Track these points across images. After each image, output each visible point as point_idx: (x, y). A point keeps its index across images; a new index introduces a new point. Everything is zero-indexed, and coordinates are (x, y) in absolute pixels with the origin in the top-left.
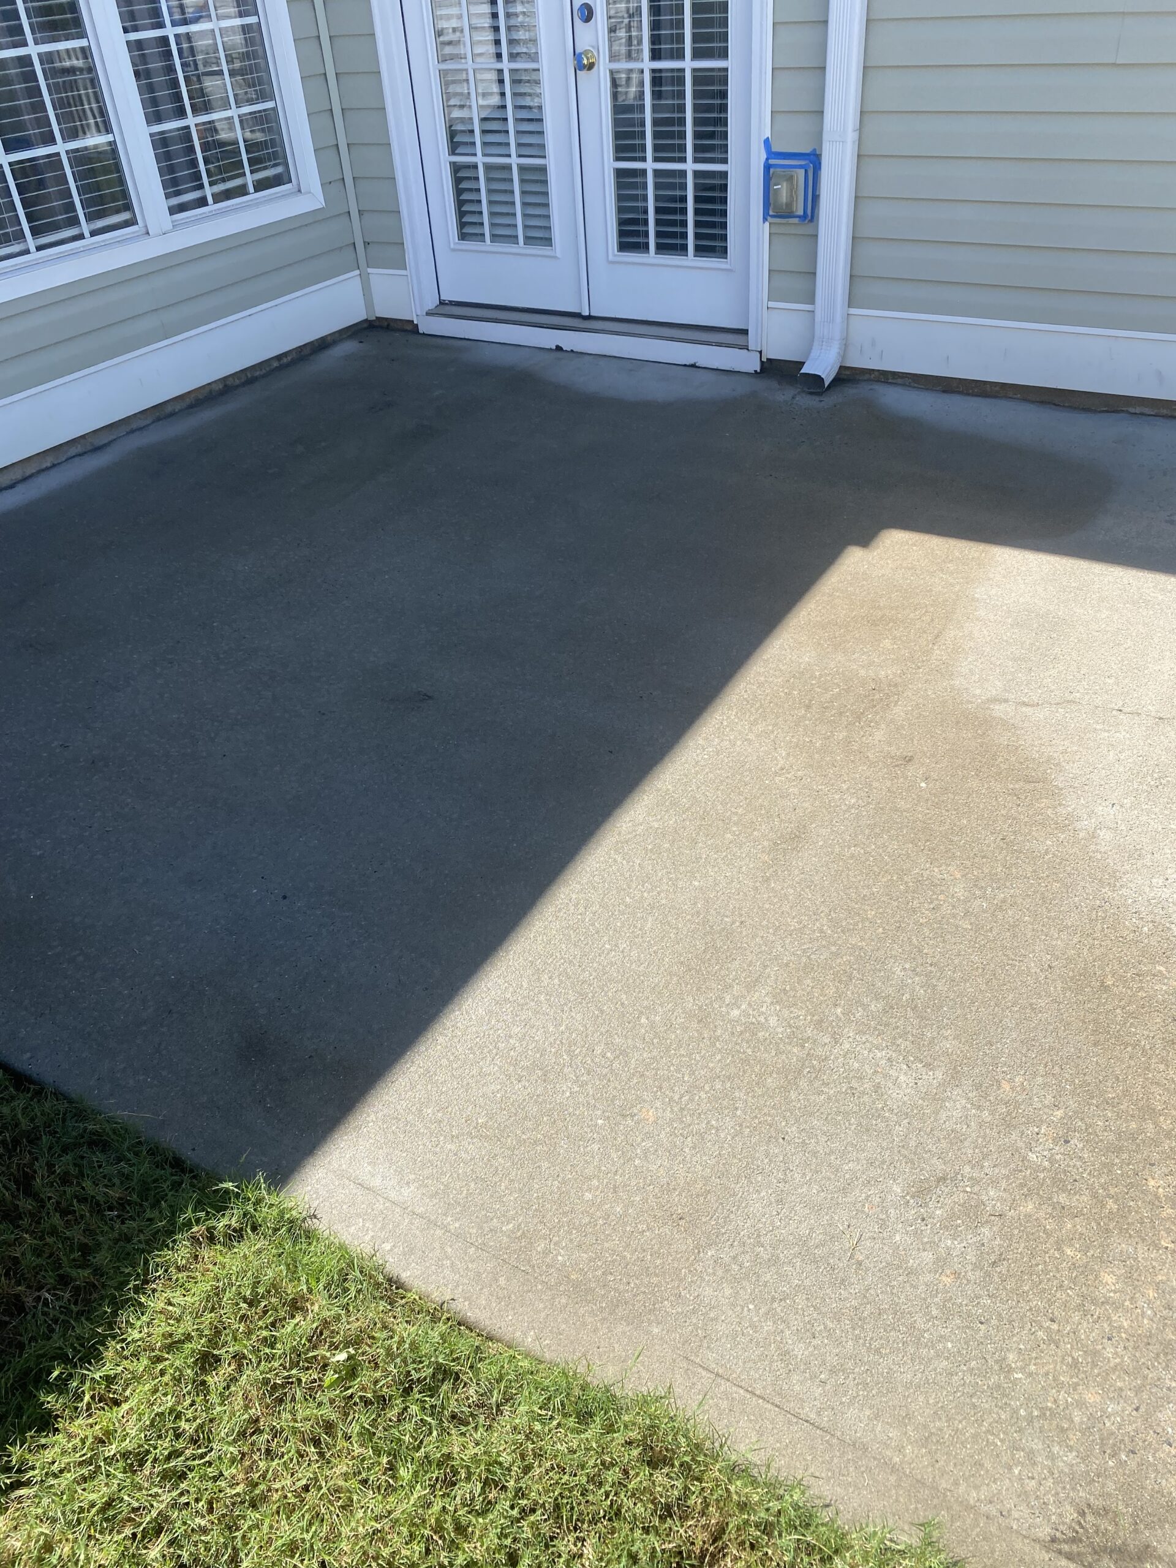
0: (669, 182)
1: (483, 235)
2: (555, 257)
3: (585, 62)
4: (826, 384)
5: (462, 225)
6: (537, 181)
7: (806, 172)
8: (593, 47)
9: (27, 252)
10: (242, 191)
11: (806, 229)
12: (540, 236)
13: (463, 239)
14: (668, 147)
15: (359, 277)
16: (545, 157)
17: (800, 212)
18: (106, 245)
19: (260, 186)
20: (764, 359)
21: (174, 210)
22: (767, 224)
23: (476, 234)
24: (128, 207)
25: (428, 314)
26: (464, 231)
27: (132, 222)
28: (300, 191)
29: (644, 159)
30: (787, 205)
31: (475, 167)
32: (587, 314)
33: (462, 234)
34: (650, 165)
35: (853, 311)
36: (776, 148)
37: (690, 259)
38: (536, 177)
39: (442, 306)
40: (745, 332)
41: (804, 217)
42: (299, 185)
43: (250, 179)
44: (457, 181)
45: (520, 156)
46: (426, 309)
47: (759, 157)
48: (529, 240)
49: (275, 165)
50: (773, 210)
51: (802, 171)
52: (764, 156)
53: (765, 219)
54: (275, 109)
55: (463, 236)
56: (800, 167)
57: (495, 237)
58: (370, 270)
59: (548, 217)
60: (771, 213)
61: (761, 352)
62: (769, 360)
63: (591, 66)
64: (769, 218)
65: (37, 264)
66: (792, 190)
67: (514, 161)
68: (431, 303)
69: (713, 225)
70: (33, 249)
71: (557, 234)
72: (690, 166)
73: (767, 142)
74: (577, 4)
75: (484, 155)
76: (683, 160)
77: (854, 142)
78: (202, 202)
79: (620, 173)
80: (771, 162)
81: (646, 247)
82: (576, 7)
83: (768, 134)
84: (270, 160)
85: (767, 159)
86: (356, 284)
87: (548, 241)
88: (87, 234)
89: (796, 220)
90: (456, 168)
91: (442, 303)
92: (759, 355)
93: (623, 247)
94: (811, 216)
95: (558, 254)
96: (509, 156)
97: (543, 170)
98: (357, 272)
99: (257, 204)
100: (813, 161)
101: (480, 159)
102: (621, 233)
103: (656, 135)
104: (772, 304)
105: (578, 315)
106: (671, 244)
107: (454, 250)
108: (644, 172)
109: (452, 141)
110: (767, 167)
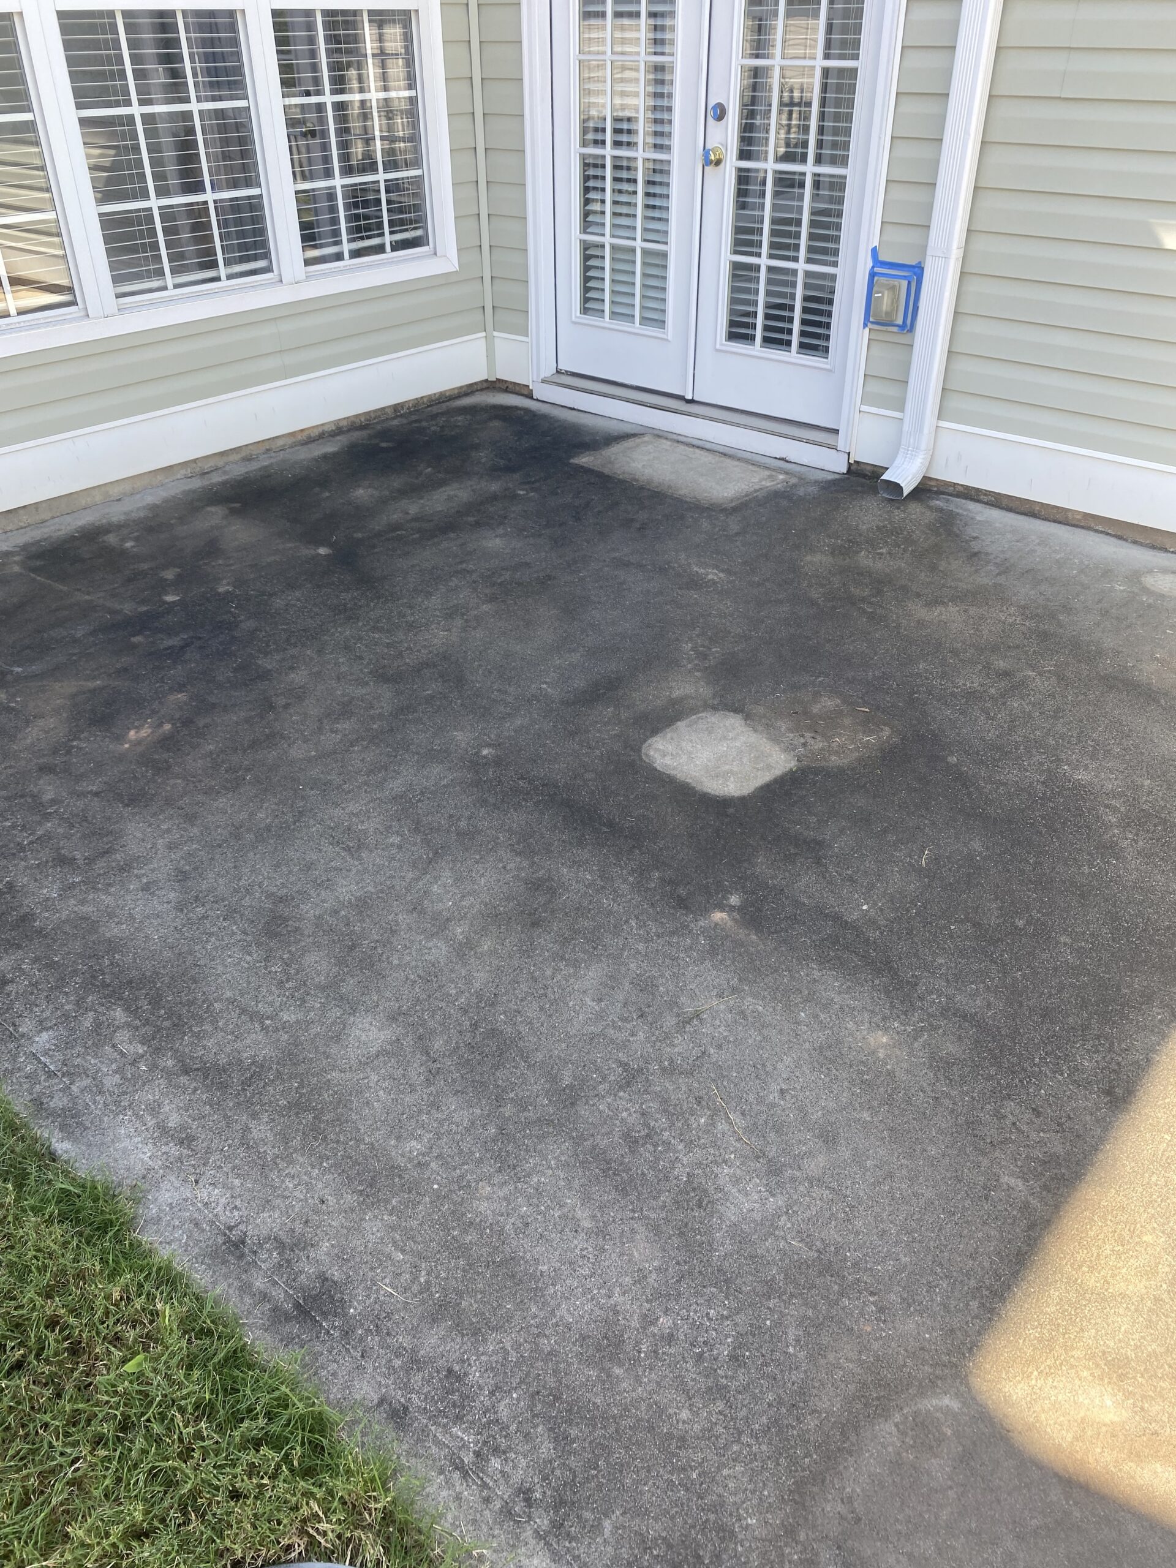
0: (780, 279)
1: (603, 311)
2: (667, 340)
3: (713, 157)
4: (905, 494)
5: (586, 300)
6: (657, 266)
7: (909, 283)
8: (722, 145)
9: (165, 288)
10: (380, 249)
11: (903, 339)
12: (655, 318)
13: (585, 313)
14: (783, 247)
15: (484, 340)
16: (666, 243)
17: (900, 322)
18: (241, 289)
19: (397, 246)
20: (851, 461)
21: (308, 262)
22: (867, 330)
23: (597, 310)
24: (267, 256)
25: (544, 381)
26: (587, 306)
27: (268, 269)
28: (435, 254)
29: (759, 255)
30: (887, 313)
31: (603, 246)
32: (690, 398)
33: (585, 308)
34: (764, 261)
35: (943, 424)
36: (882, 257)
37: (793, 354)
38: (657, 261)
39: (559, 375)
40: (836, 431)
41: (902, 327)
42: (435, 248)
43: (388, 239)
44: (586, 258)
45: (645, 240)
46: (542, 376)
47: (865, 264)
48: (644, 320)
49: (415, 229)
50: (873, 318)
51: (905, 283)
52: (870, 264)
53: (865, 325)
54: (421, 177)
55: (585, 310)
56: (905, 277)
57: (614, 315)
58: (495, 334)
59: (664, 300)
60: (871, 319)
61: (849, 453)
62: (856, 462)
63: (718, 163)
64: (869, 324)
65: (172, 300)
66: (895, 301)
67: (639, 244)
68: (548, 370)
69: (818, 324)
70: (170, 285)
71: (670, 317)
72: (801, 266)
73: (874, 251)
74: (712, 103)
75: (613, 236)
76: (796, 259)
77: (957, 259)
78: (339, 257)
79: (736, 266)
80: (876, 269)
81: (752, 338)
82: (711, 104)
83: (876, 243)
84: (411, 224)
85: (873, 267)
86: (481, 345)
87: (662, 323)
88: (223, 277)
89: (895, 329)
90: (586, 246)
91: (558, 372)
92: (847, 456)
93: (732, 336)
94: (908, 327)
95: (670, 338)
96: (635, 239)
97: (664, 255)
98: (484, 334)
99: (391, 262)
100: (916, 272)
101: (607, 240)
102: (732, 324)
103: (773, 233)
104: (864, 408)
105: (681, 398)
106: (776, 339)
107: (575, 323)
108: (757, 268)
109: (585, 221)
110: (872, 275)
